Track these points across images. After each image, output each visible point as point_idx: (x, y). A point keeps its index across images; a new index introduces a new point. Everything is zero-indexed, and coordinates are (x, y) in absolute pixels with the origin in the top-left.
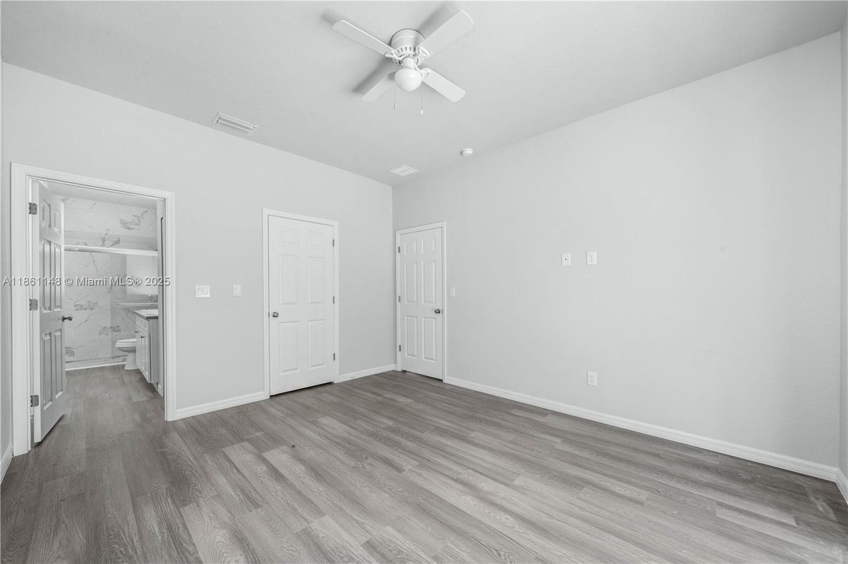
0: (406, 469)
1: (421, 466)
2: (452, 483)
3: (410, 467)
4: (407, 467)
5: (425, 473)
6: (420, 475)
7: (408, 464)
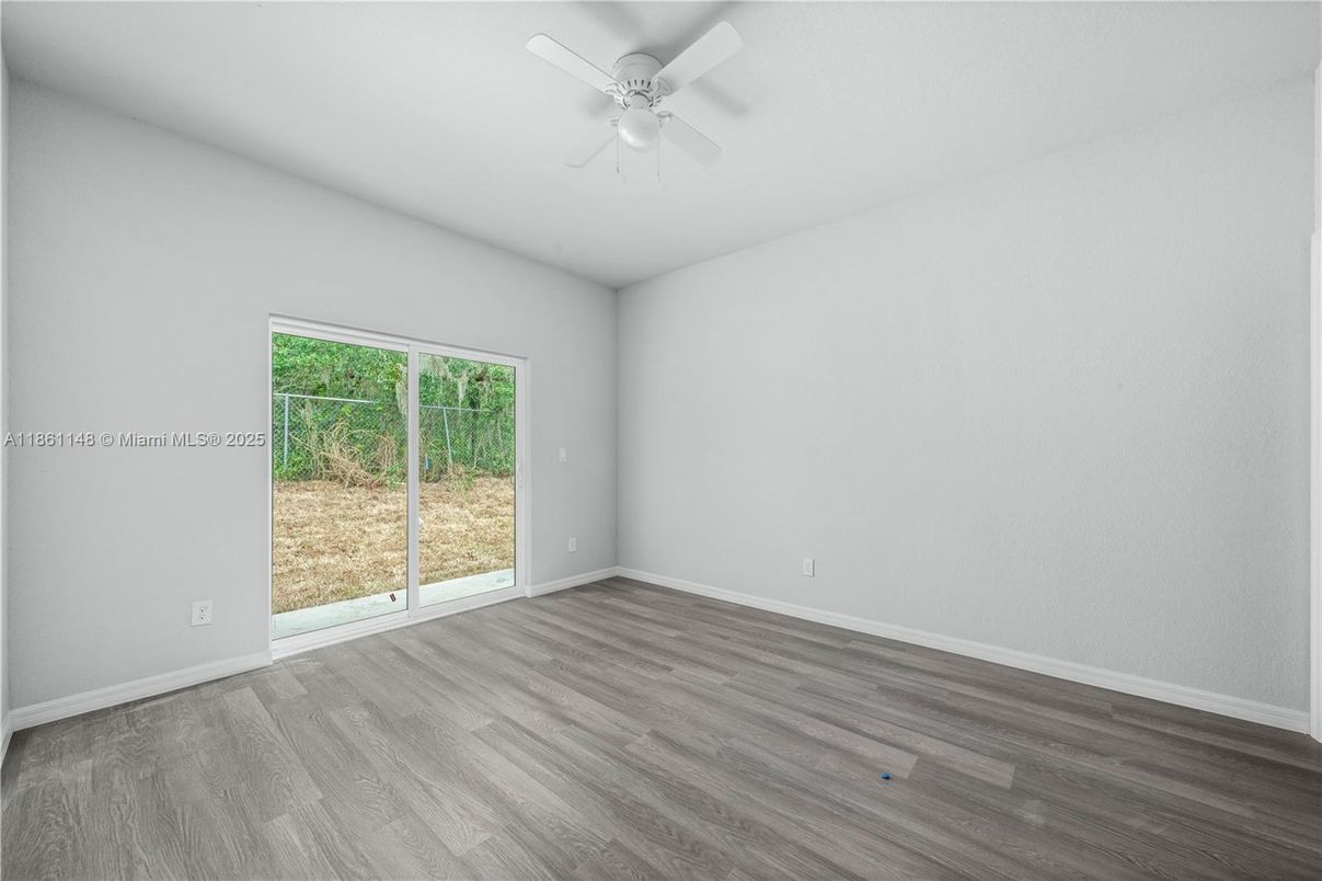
0: (645, 736)
1: (621, 743)
2: (578, 718)
3: (640, 740)
4: (644, 739)
5: (616, 731)
6: (624, 729)
7: (642, 745)
